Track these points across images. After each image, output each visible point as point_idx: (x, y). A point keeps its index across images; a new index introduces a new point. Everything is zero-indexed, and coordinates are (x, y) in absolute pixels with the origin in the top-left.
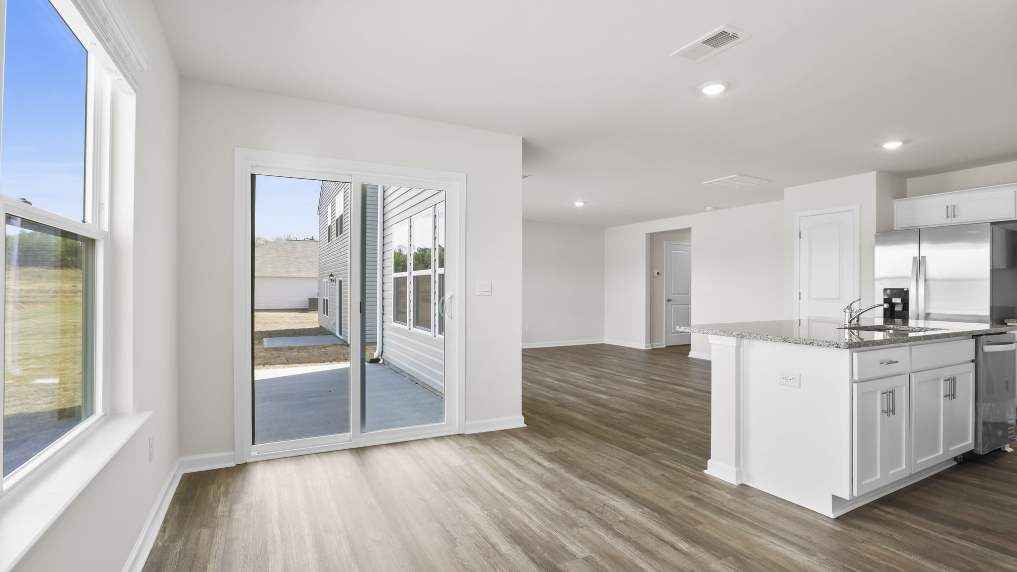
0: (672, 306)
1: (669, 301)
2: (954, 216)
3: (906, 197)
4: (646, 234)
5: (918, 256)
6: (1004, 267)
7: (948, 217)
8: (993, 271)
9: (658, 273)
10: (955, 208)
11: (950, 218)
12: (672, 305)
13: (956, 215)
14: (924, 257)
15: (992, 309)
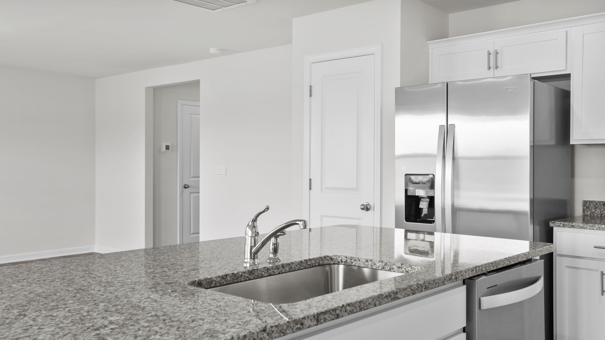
0: (192, 195)
1: (185, 188)
2: (497, 67)
3: (448, 37)
4: (147, 88)
5: (445, 124)
6: (553, 142)
7: (489, 68)
8: (534, 148)
9: (167, 147)
10: (499, 55)
11: (492, 69)
12: (190, 193)
13: (499, 65)
14: (453, 126)
15: (533, 202)
